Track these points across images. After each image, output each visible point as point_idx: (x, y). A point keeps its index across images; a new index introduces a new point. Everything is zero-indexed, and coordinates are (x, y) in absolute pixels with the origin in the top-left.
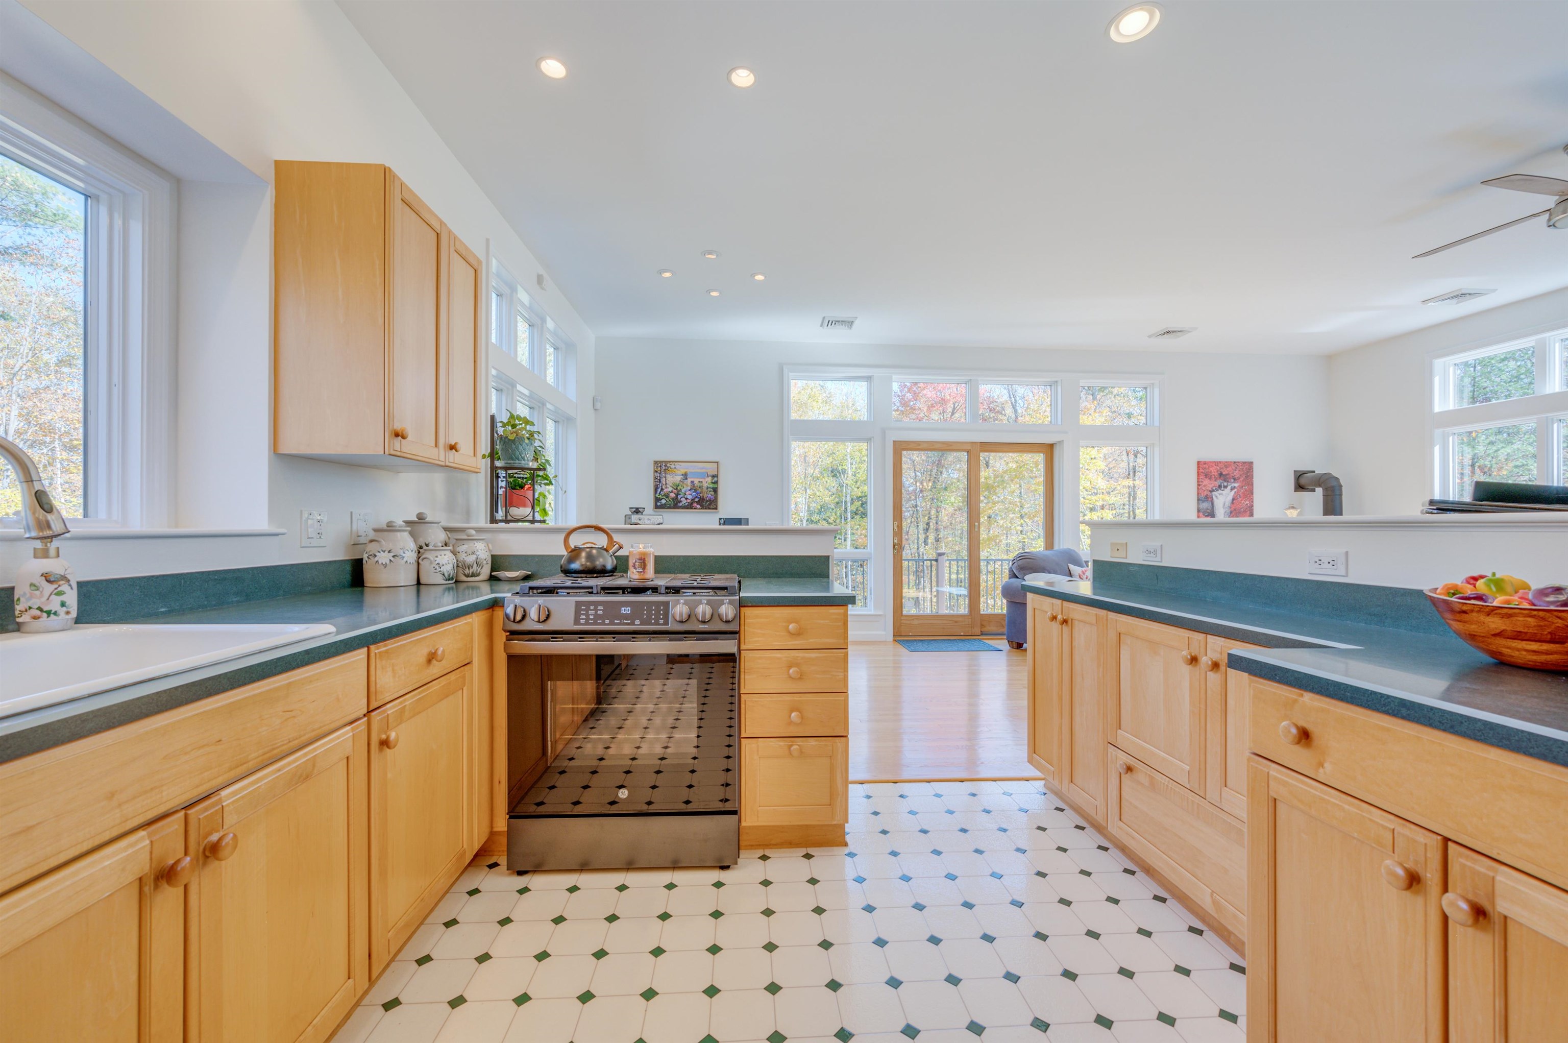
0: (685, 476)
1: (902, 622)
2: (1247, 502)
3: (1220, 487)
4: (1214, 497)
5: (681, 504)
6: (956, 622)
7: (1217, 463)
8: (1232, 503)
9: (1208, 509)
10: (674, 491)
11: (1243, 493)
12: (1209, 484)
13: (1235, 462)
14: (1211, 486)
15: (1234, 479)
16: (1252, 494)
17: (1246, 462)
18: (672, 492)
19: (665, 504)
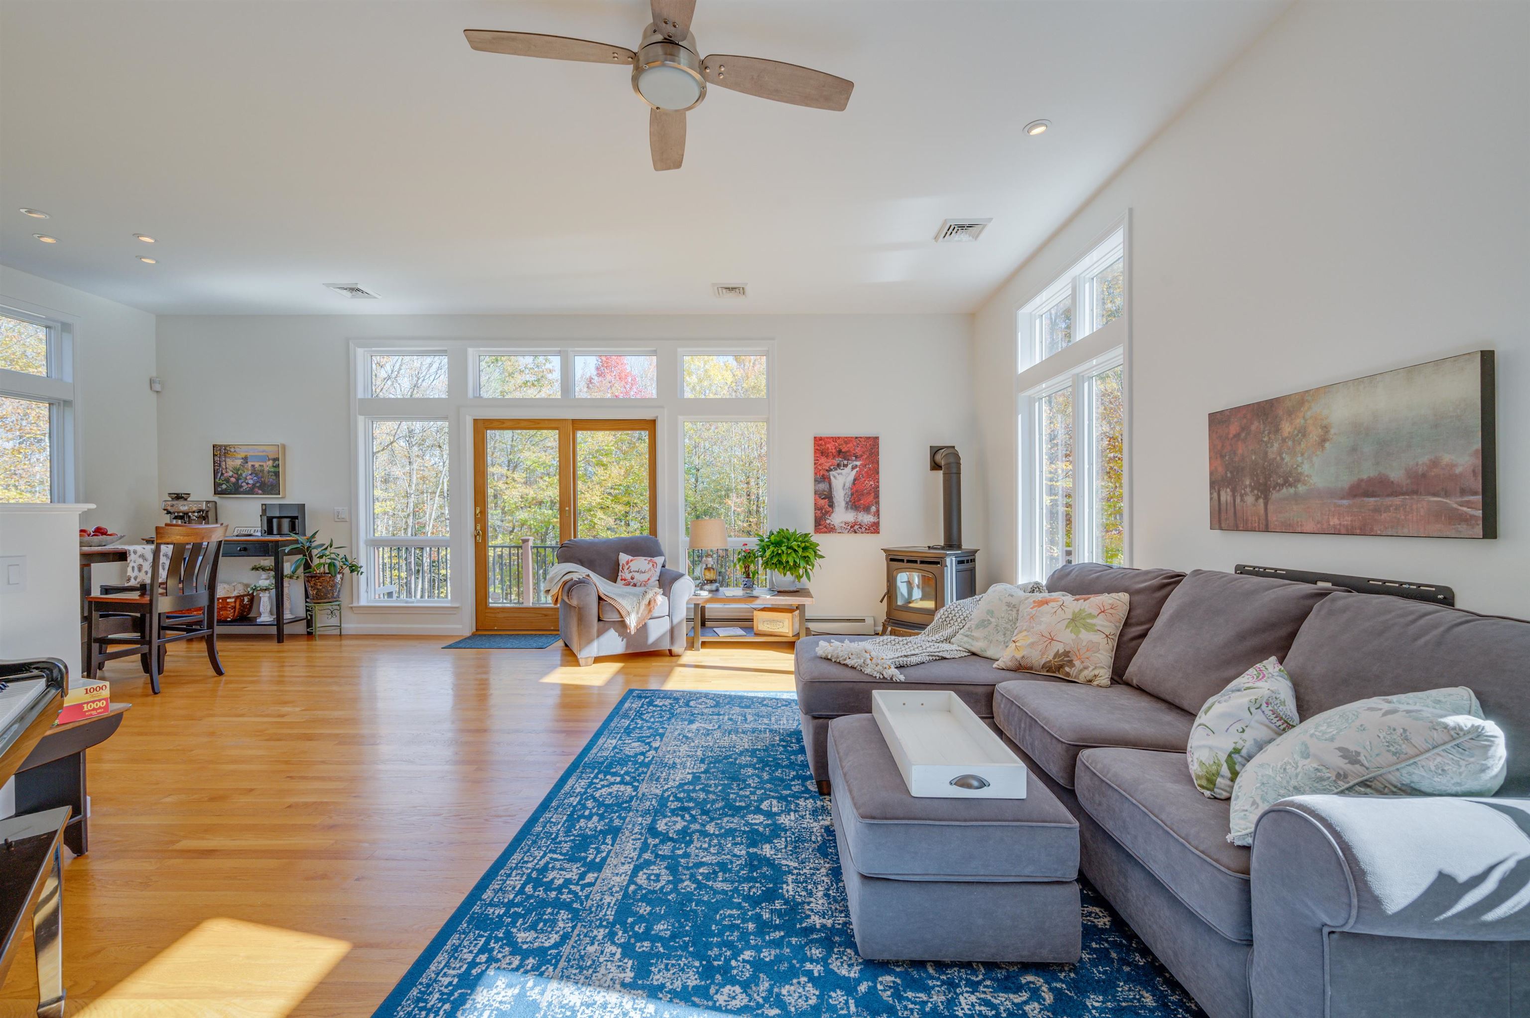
0: (245, 459)
1: (487, 614)
2: (871, 483)
3: (839, 465)
4: (832, 477)
5: (242, 490)
6: (546, 615)
7: (835, 439)
8: (854, 484)
9: (824, 491)
10: (235, 475)
11: (866, 472)
12: (826, 463)
13: (856, 438)
14: (828, 465)
15: (856, 457)
16: (878, 473)
17: (869, 438)
18: (232, 476)
19: (226, 489)
